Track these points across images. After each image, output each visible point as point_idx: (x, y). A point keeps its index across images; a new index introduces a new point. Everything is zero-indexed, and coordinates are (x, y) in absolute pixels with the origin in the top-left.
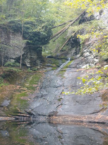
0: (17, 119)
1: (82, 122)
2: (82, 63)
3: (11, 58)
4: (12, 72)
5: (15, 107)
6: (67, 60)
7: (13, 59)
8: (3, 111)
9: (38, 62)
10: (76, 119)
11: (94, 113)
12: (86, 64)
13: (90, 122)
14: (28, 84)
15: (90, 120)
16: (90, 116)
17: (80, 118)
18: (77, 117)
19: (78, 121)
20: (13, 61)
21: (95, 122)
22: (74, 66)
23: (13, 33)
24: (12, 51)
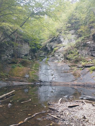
0: (35, 84)
1: (69, 85)
2: (55, 59)
3: (22, 54)
4: (24, 61)
5: (32, 78)
6: (45, 57)
7: (23, 55)
8: (27, 80)
9: (34, 57)
10: (65, 84)
11: (72, 81)
12: (57, 60)
13: (73, 85)
14: (34, 68)
15: (72, 84)
16: (71, 82)
17: (67, 83)
18: (65, 83)
19: (67, 85)
20: (24, 56)
21: (75, 85)
22: (51, 60)
23: (24, 42)
24: (23, 51)
